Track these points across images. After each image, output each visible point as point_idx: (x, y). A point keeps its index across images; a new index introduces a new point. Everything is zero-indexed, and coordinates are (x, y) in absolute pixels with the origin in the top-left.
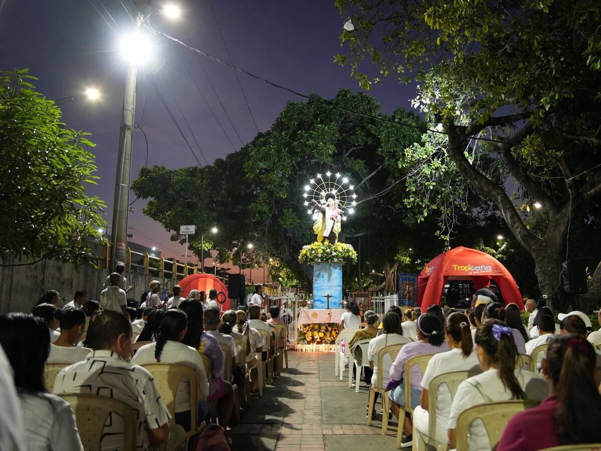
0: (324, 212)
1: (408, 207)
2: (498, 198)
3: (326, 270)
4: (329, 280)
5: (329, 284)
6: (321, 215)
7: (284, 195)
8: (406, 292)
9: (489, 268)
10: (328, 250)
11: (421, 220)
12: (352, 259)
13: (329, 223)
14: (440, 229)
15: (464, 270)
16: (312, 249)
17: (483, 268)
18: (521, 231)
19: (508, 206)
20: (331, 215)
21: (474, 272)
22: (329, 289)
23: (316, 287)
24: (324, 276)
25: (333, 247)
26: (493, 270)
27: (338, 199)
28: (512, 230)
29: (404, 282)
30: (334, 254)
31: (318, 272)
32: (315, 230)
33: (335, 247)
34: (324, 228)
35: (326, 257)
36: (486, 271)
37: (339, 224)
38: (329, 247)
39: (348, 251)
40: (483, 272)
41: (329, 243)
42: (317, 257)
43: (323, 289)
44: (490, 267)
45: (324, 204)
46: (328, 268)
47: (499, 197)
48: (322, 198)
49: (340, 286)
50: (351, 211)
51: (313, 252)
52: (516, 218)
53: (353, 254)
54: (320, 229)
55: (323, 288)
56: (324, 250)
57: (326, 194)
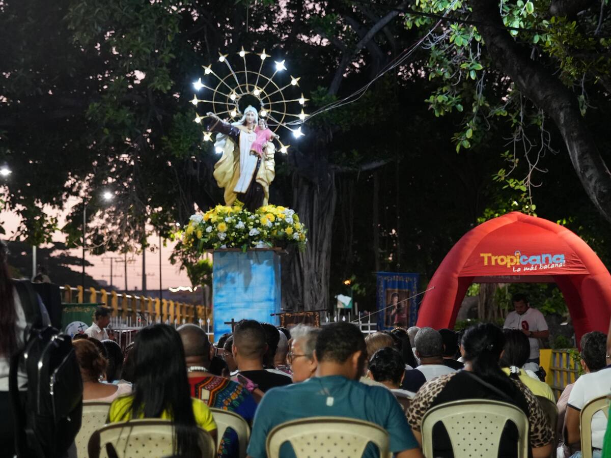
0: (236, 138)
1: (437, 115)
2: (559, 115)
3: (239, 268)
4: (246, 288)
5: (247, 297)
6: (230, 145)
7: (166, 85)
8: (393, 312)
9: (558, 259)
10: (241, 225)
11: (462, 147)
12: (294, 241)
13: (248, 163)
14: (507, 166)
15: (504, 263)
16: (209, 222)
17: (547, 259)
18: (597, 185)
19: (575, 134)
20: (251, 144)
21: (526, 269)
22: (246, 307)
23: (220, 304)
24: (237, 279)
25: (253, 217)
26: (567, 263)
27: (267, 107)
28: (584, 182)
29: (389, 289)
30: (253, 232)
31: (222, 272)
32: (218, 178)
33: (257, 218)
34: (236, 174)
35: (235, 240)
36: (553, 266)
37: (271, 165)
38: (243, 217)
39: (284, 225)
40: (546, 267)
41: (244, 208)
42: (217, 239)
43: (232, 308)
44: (562, 256)
45: (237, 119)
46: (243, 262)
47: (562, 114)
48: (232, 108)
49: (270, 300)
50: (297, 134)
51: (209, 229)
52: (590, 160)
53: (295, 231)
54: (229, 176)
55: (234, 305)
56: (231, 226)
57: (239, 96)
